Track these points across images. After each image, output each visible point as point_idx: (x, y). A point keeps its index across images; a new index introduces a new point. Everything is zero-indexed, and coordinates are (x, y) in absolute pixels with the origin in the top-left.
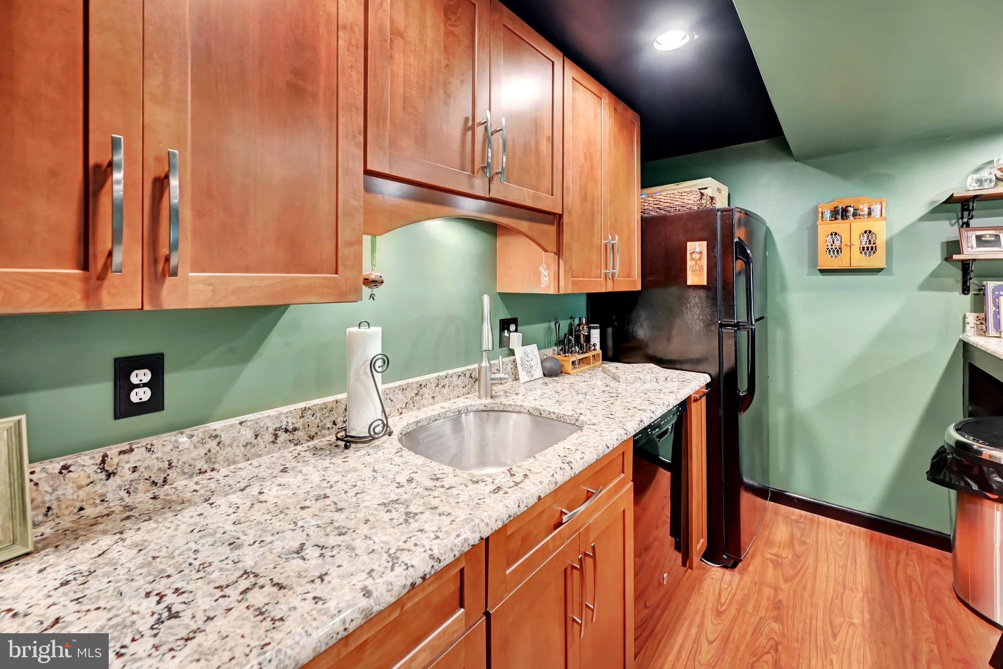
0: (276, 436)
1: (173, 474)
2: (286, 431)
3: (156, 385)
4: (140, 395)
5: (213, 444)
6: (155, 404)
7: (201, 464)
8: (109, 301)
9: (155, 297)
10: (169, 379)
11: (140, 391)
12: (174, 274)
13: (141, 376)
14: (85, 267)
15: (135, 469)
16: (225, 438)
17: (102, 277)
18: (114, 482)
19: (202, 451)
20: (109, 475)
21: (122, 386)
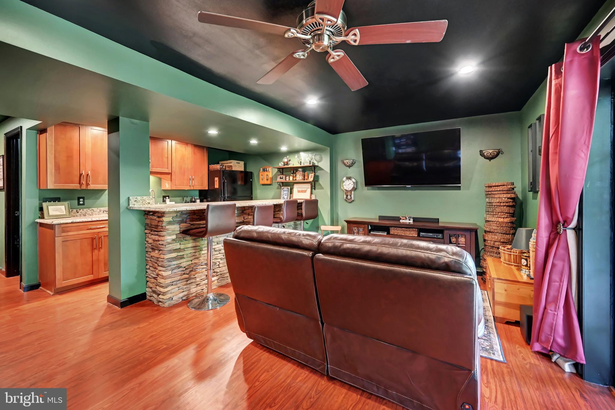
0: (104, 212)
1: (86, 214)
2: (106, 211)
3: (84, 201)
4: (81, 203)
5: (92, 211)
6: (83, 204)
7: (91, 214)
8: (82, 188)
9: (87, 188)
10: (85, 201)
11: (81, 202)
12: (89, 185)
13: (81, 200)
14: (80, 184)
15: (81, 212)
16: (95, 210)
17: (82, 185)
18: (78, 214)
19: (91, 212)
20: (78, 213)
21: (79, 201)
